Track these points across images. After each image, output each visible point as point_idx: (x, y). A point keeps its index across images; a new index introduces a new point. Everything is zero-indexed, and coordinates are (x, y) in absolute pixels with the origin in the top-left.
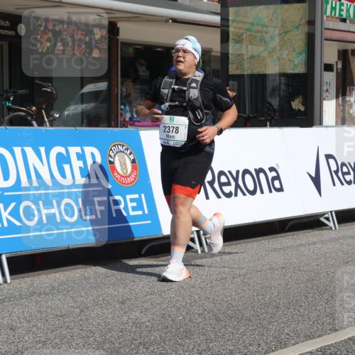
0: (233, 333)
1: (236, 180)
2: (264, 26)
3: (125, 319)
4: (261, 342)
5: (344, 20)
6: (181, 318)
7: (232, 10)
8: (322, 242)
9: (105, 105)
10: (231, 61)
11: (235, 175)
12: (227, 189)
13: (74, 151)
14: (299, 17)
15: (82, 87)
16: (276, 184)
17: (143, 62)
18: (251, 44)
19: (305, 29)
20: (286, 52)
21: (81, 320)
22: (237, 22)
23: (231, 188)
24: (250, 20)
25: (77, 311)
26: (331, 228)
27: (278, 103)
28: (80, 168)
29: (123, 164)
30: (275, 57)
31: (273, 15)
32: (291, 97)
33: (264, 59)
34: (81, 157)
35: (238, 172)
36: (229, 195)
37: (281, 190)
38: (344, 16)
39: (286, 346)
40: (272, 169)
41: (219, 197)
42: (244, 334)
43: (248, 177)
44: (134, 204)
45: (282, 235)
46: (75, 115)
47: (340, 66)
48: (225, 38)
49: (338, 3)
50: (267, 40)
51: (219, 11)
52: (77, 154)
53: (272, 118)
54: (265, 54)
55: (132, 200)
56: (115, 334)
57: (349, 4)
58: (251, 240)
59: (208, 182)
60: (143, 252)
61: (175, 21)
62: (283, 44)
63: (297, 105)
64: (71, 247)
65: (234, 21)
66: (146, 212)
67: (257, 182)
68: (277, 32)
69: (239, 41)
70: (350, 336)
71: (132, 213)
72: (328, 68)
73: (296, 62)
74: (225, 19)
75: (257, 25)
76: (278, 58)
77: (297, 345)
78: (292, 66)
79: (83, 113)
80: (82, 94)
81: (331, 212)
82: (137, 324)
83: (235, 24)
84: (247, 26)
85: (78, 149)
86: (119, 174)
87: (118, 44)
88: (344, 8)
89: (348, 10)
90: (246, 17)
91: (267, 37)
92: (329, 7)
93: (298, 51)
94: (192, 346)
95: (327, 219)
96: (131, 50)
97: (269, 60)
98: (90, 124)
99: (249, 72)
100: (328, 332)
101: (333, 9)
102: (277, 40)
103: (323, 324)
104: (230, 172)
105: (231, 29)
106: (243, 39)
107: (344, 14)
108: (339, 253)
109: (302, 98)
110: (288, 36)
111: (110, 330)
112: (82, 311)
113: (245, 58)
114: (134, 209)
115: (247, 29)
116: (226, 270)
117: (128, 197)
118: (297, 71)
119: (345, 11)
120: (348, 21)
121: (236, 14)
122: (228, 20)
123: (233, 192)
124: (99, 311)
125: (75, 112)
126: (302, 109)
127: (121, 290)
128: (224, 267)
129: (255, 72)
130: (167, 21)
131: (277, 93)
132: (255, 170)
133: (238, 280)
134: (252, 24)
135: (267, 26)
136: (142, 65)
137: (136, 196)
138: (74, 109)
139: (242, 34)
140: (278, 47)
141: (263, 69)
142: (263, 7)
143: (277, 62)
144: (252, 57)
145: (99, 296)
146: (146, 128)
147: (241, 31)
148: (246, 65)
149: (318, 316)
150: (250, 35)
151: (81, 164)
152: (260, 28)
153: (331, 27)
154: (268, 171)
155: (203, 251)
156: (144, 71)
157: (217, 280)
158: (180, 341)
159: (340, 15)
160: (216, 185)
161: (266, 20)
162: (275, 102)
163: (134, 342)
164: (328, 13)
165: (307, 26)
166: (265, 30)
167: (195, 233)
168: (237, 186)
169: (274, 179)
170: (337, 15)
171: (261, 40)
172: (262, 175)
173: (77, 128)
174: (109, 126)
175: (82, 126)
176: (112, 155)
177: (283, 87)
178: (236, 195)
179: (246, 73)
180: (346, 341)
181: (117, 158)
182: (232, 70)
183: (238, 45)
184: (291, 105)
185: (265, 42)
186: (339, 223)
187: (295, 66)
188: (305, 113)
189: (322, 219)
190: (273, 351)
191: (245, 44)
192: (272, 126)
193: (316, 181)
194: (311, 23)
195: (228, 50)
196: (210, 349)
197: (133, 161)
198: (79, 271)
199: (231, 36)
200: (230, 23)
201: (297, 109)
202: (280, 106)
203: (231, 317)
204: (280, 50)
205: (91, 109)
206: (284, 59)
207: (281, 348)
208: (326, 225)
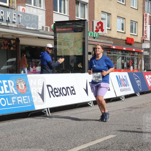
0: (59, 143)
1: (60, 91)
2: (68, 40)
3: (23, 139)
4: (69, 145)
5: (94, 38)
6: (42, 138)
7: (58, 34)
8: (89, 111)
9: (15, 66)
10: (57, 51)
11: (59, 89)
12: (57, 94)
13: (4, 82)
14: (80, 37)
15: (7, 60)
16: (73, 92)
17: (28, 51)
18: (64, 45)
19: (82, 41)
20: (76, 48)
21: (7, 139)
22: (60, 38)
23: (58, 94)
24: (64, 38)
25: (6, 136)
26: (91, 107)
27: (73, 65)
28: (7, 87)
29: (22, 86)
30: (72, 50)
31: (71, 36)
32: (78, 63)
33: (69, 50)
34: (7, 84)
35: (60, 88)
36: (57, 96)
37: (75, 94)
38: (95, 37)
39: (77, 146)
40: (72, 87)
41: (54, 97)
42: (63, 143)
43: (64, 90)
44: (26, 100)
45: (75, 109)
46: (5, 69)
47: (93, 53)
48: (55, 43)
49: (92, 32)
50: (69, 44)
51: (53, 35)
52: (6, 83)
53: (72, 70)
54: (69, 49)
55: (25, 98)
56: (19, 144)
57: (96, 33)
58: (65, 111)
59: (51, 92)
60: (29, 116)
61: (39, 38)
62: (75, 46)
63: (80, 66)
64: (4, 115)
65: (58, 38)
66: (30, 102)
67: (67, 91)
68: (73, 42)
69: (60, 44)
70: (98, 142)
71: (25, 103)
72: (90, 53)
73: (79, 52)
74: (55, 37)
75: (66, 39)
76: (73, 50)
77: (81, 146)
78: (78, 53)
79: (8, 69)
80: (7, 62)
81: (91, 101)
82: (27, 140)
83: (59, 39)
84: (63, 40)
85: (6, 81)
86: (20, 89)
87: (19, 45)
88: (94, 34)
89: (96, 35)
90: (62, 36)
91: (69, 43)
92: (90, 33)
93: (80, 48)
94: (45, 148)
95: (90, 103)
96: (24, 47)
97: (70, 51)
98: (10, 73)
99: (64, 55)
100: (91, 141)
101: (91, 34)
102: (73, 44)
103: (89, 139)
104: (58, 88)
105: (58, 41)
106: (61, 44)
107: (94, 36)
108: (94, 115)
109: (82, 63)
110: (76, 43)
111: (17, 143)
112: (8, 136)
113: (62, 50)
114: (26, 101)
115: (63, 41)
116: (57, 121)
117: (23, 97)
118: (79, 55)
119: (95, 35)
120: (96, 38)
121: (59, 36)
122: (56, 38)
123: (59, 95)
124: (14, 136)
125: (5, 68)
126: (81, 67)
127: (21, 129)
128: (56, 120)
129: (66, 55)
130: (36, 38)
131: (73, 62)
132: (66, 87)
133: (61, 124)
134: (64, 39)
135: (69, 40)
136: (28, 52)
137: (26, 97)
138: (4, 67)
139: (61, 43)
140: (73, 47)
141: (68, 54)
142: (68, 33)
143: (73, 52)
144: (65, 50)
145: (13, 131)
146: (29, 74)
147: (61, 41)
148: (63, 53)
149: (87, 136)
150: (64, 43)
151: (7, 86)
152: (67, 40)
153: (90, 40)
154: (70, 88)
155: (49, 115)
156: (28, 55)
157: (54, 125)
158: (41, 146)
159: (93, 36)
160: (53, 93)
161: (69, 38)
162: (72, 65)
163: (26, 146)
164: (89, 36)
165: (82, 40)
166: (69, 41)
167: (46, 109)
168: (60, 93)
169: (72, 90)
170: (92, 36)
171: (67, 44)
172: (68, 89)
173: (6, 74)
174: (17, 73)
175: (7, 73)
176: (18, 83)
177: (75, 60)
178: (60, 96)
179: (63, 55)
180: (96, 144)
181: (19, 84)
182: (58, 54)
183: (60, 46)
184: (78, 66)
185: (69, 45)
186: (94, 105)
187: (79, 53)
188: (82, 68)
189: (88, 104)
190: (72, 148)
191: (62, 46)
192: (71, 73)
193: (86, 91)
194: (84, 39)
195: (57, 47)
196: (51, 148)
197: (25, 85)
198: (7, 123)
199: (57, 43)
200: (57, 38)
201: (80, 67)
202: (74, 66)
203: (59, 137)
204: (74, 47)
205: (10, 67)
206: (75, 51)
207: (75, 147)
208: (90, 105)
